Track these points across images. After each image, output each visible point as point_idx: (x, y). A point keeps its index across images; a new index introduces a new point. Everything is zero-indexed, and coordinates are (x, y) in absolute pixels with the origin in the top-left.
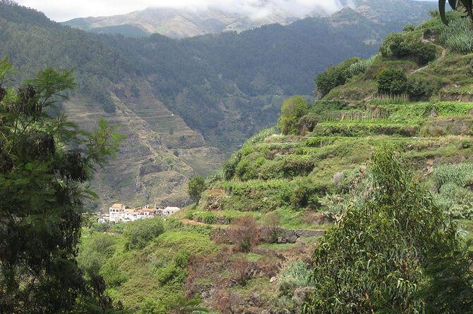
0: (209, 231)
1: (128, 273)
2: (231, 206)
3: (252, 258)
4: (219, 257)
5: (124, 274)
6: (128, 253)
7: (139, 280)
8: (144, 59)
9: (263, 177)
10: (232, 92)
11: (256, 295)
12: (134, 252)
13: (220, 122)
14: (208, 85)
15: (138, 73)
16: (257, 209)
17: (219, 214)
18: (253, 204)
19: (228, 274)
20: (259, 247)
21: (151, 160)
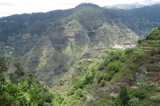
0: (144, 51)
1: (126, 59)
2: (148, 46)
3: (154, 57)
4: (147, 57)
5: (125, 60)
6: (125, 55)
7: (128, 61)
8: (119, 14)
9: (156, 40)
10: (137, 21)
11: (156, 66)
12: (127, 55)
13: (135, 27)
14: (132, 19)
15: (118, 17)
16: (155, 47)
17: (146, 47)
18: (154, 46)
19: (148, 61)
20: (156, 55)
21: (121, 35)
